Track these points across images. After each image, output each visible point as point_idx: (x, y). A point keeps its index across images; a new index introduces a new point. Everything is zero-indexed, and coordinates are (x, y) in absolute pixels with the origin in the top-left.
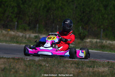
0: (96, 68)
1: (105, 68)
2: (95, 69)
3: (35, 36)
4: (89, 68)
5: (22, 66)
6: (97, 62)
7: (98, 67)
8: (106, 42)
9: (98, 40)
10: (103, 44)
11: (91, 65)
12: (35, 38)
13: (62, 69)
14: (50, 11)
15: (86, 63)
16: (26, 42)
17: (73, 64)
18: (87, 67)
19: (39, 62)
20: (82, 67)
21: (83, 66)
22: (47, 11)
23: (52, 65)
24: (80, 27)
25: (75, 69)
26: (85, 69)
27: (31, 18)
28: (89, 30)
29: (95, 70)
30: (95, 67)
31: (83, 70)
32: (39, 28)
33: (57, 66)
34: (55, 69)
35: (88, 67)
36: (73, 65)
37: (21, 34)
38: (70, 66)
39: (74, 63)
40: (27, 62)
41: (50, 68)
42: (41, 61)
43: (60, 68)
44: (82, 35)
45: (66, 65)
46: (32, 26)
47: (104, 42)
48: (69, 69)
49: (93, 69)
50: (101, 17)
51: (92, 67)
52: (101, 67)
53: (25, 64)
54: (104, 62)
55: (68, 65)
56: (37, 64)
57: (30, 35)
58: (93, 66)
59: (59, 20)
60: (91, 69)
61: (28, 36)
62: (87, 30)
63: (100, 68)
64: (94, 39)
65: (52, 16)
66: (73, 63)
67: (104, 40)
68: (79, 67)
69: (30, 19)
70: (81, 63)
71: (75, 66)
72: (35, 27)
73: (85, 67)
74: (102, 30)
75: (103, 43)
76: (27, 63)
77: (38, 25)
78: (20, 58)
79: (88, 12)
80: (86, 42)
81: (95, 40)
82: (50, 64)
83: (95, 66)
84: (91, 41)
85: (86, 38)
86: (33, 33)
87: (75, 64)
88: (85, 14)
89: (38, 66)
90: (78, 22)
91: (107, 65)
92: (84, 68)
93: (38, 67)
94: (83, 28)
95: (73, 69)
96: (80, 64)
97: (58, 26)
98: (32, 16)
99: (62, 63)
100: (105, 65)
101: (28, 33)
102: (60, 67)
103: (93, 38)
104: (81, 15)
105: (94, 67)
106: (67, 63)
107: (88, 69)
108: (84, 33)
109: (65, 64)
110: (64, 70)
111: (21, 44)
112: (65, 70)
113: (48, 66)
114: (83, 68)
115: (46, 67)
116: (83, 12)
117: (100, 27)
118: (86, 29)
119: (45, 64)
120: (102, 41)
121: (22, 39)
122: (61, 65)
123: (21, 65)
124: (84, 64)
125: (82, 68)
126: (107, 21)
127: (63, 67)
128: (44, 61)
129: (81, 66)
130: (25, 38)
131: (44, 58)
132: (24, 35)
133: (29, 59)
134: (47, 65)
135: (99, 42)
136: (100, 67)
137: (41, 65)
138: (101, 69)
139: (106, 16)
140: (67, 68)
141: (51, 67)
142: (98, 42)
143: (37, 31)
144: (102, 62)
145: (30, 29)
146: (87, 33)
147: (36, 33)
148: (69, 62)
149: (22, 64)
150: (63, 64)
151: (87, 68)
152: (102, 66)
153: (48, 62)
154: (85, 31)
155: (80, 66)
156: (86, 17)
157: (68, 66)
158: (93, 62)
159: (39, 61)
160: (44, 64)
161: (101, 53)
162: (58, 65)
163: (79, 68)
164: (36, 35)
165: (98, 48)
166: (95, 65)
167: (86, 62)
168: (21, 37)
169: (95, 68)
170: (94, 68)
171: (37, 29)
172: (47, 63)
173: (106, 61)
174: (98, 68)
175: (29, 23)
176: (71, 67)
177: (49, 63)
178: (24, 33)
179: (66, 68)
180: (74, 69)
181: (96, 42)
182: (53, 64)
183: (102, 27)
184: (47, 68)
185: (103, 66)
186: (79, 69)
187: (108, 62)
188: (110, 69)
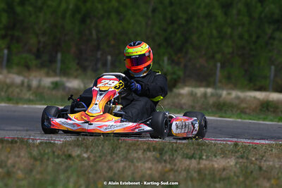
0: (206, 160)
1: (229, 160)
2: (204, 162)
3: (53, 83)
4: (188, 160)
5: (24, 159)
6: (208, 146)
7: (210, 158)
8: (229, 94)
9: (209, 90)
10: (221, 100)
11: (194, 154)
12: (54, 88)
13: (122, 164)
14: (88, 21)
15: (181, 149)
16: (31, 97)
17: (150, 151)
18: (183, 158)
19: (66, 149)
20: (171, 157)
21: (173, 155)
22: (83, 21)
23: (98, 155)
24: (166, 58)
25: (155, 162)
26: (178, 164)
27: (43, 39)
28: (185, 66)
29: (205, 165)
30: (204, 157)
31: (175, 165)
32: (63, 62)
33: (109, 158)
34: (105, 164)
35: (187, 158)
36: (148, 153)
37: (18, 79)
38: (141, 156)
39: (152, 149)
40: (36, 149)
41: (91, 163)
42: (70, 145)
43: (118, 162)
44: (169, 78)
45: (132, 155)
46: (46, 57)
47: (224, 93)
48: (140, 164)
49: (199, 163)
50: (215, 32)
51: (195, 159)
52: (218, 157)
53: (31, 153)
54: (224, 145)
55: (137, 153)
56: (61, 153)
57: (40, 81)
58: (198, 156)
59: (112, 42)
60: (194, 162)
61: (34, 83)
62: (182, 65)
63: (215, 159)
64: (200, 86)
65: (94, 32)
66: (149, 149)
67: (223, 89)
68: (164, 158)
69: (39, 42)
70: (169, 148)
71: (153, 156)
72: (52, 61)
73: (179, 158)
74: (219, 65)
75: (220, 96)
76: (35, 152)
77: (59, 56)
78: (18, 138)
79: (183, 22)
80: (180, 94)
81: (200, 91)
82: (91, 152)
83: (203, 155)
84: (192, 92)
85: (180, 85)
86: (48, 75)
87: (154, 151)
88: (175, 26)
89: (63, 157)
90: (159, 45)
91: (232, 152)
92: (176, 160)
93: (63, 160)
94: (172, 61)
95: (148, 165)
96: (166, 152)
97: (109, 58)
98: (44, 34)
99: (121, 149)
100: (227, 152)
101: (35, 77)
102: (117, 159)
103: (196, 86)
104: (165, 30)
105: (201, 158)
106: (135, 150)
107: (187, 162)
108: (174, 73)
109: (131, 151)
110: (127, 166)
111: (17, 103)
112: (130, 166)
113: (89, 158)
114: (174, 160)
115: (82, 159)
116: (172, 22)
117: (213, 57)
118: (178, 64)
119: (79, 152)
120: (220, 92)
121: (21, 90)
122: (121, 154)
123: (19, 156)
124: (176, 151)
125: (172, 161)
126: (230, 43)
127: (126, 158)
128: (78, 146)
129: (169, 156)
130: (29, 87)
131: (78, 139)
132: (26, 80)
133: (38, 141)
134: (85, 155)
135: (212, 95)
136: (215, 156)
137: (70, 156)
138: (219, 163)
139: (229, 31)
140: (135, 161)
141: (94, 161)
142: (209, 94)
143: (58, 71)
144: (220, 144)
145: (42, 66)
146: (181, 73)
147: (55, 75)
148: (139, 145)
149: (22, 154)
150: (125, 151)
151: (184, 160)
152: (221, 154)
153: (87, 148)
154: (176, 68)
155: (166, 157)
156: (179, 34)
157: (136, 155)
159: (65, 146)
160: (76, 152)
161: (217, 120)
162: (111, 156)
163: (165, 161)
164: (57, 79)
165: (210, 110)
166: (203, 151)
167: (181, 146)
168: (17, 87)
169: (203, 159)
170: (201, 161)
171: (59, 65)
172: (85, 150)
173: (230, 141)
174: (212, 161)
175: (38, 50)
176: (144, 158)
177: (90, 150)
178: (25, 77)
179: (132, 161)
180: (152, 164)
181: (205, 95)
182: (101, 151)
183: (218, 56)
184: (86, 163)
185: (224, 153)
186: (163, 164)
187: (236, 145)
188: (241, 160)
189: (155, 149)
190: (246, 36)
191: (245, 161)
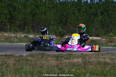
1: (79, 59)
2: (71, 60)
3: (24, 36)
6: (73, 55)
7: (73, 59)
11: (68, 58)
12: (25, 38)
13: (44, 62)
14: (35, 16)
16: (17, 41)
19: (27, 58)
20: (61, 59)
22: (33, 16)
23: (37, 59)
24: (60, 27)
27: (21, 22)
28: (67, 29)
31: (62, 62)
32: (27, 29)
33: (41, 60)
34: (39, 62)
37: (13, 35)
38: (51, 59)
42: (28, 56)
44: (61, 33)
46: (22, 28)
48: (50, 62)
49: (69, 61)
50: (76, 18)
54: (78, 54)
57: (20, 36)
59: (43, 22)
61: (19, 36)
62: (66, 29)
65: (37, 20)
72: (24, 29)
73: (63, 59)
74: (77, 28)
76: (16, 59)
77: (26, 27)
82: (35, 58)
86: (23, 34)
88: (63, 17)
89: (26, 60)
90: (58, 23)
91: (81, 57)
94: (62, 28)
95: (53, 62)
96: (59, 57)
98: (21, 20)
100: (79, 57)
101: (19, 34)
102: (43, 60)
104: (60, 18)
105: (70, 59)
108: (63, 32)
111: (13, 43)
112: (47, 62)
113: (34, 60)
116: (62, 15)
117: (75, 26)
119: (31, 58)
124: (62, 57)
126: (81, 22)
127: (46, 60)
130: (17, 38)
132: (16, 35)
133: (18, 55)
136: (75, 58)
138: (76, 60)
139: (80, 18)
141: (36, 61)
143: (26, 32)
145: (21, 31)
146: (66, 32)
147: (25, 34)
149: (12, 60)
150: (46, 57)
151: (65, 60)
152: (77, 57)
154: (64, 30)
155: (59, 59)
156: (64, 19)
157: (49, 59)
158: (70, 54)
163: (59, 60)
166: (71, 57)
167: (64, 55)
168: (13, 38)
173: (80, 53)
175: (19, 26)
177: (34, 57)
184: (33, 62)
187: (82, 54)
188: (83, 59)
189: (56, 56)
190: (86, 19)
191: (84, 59)
